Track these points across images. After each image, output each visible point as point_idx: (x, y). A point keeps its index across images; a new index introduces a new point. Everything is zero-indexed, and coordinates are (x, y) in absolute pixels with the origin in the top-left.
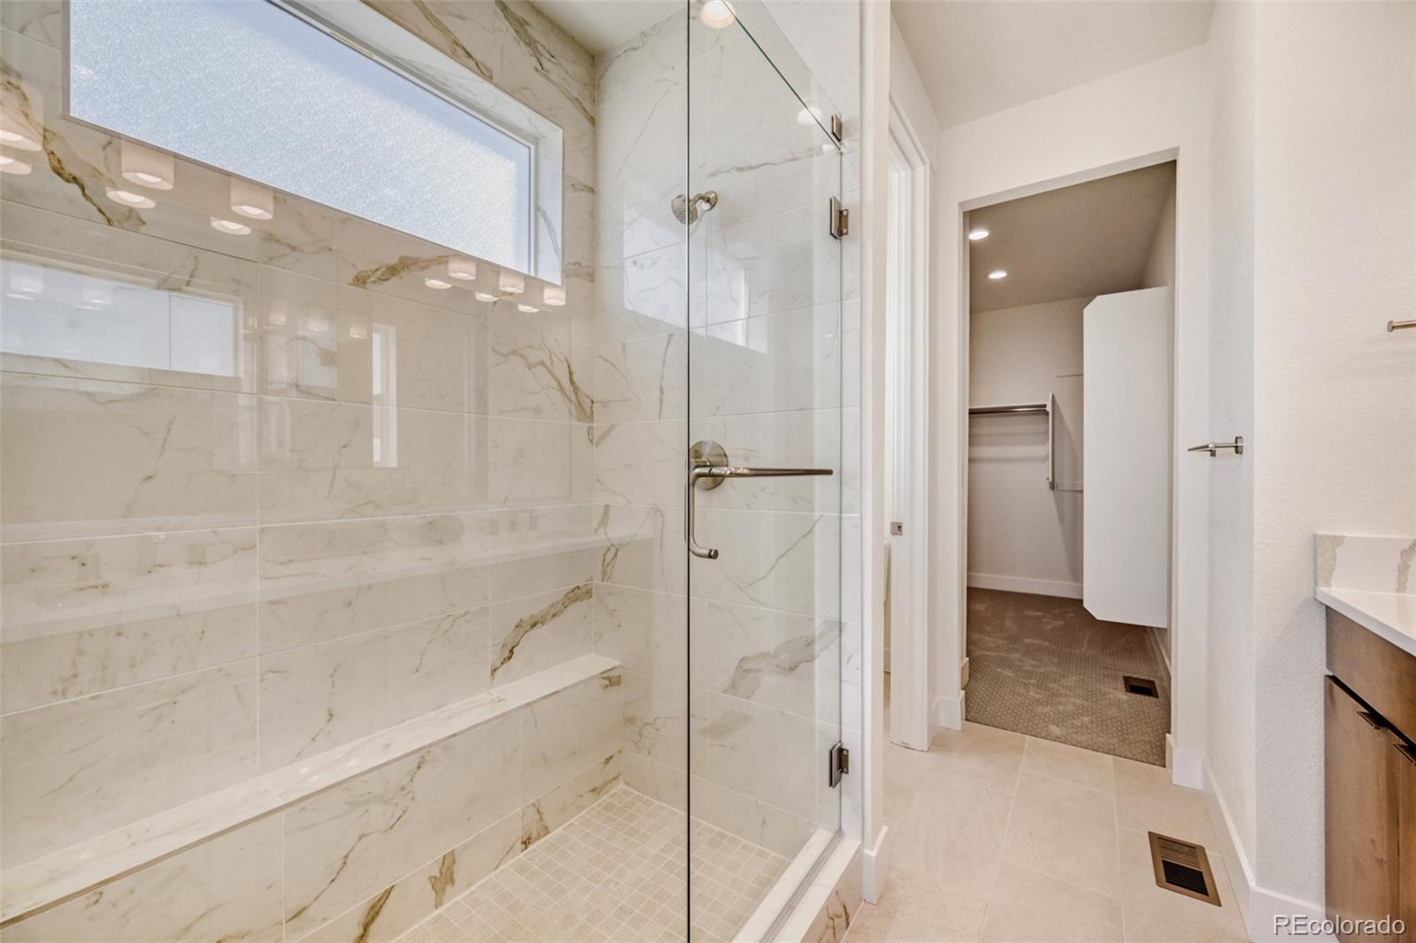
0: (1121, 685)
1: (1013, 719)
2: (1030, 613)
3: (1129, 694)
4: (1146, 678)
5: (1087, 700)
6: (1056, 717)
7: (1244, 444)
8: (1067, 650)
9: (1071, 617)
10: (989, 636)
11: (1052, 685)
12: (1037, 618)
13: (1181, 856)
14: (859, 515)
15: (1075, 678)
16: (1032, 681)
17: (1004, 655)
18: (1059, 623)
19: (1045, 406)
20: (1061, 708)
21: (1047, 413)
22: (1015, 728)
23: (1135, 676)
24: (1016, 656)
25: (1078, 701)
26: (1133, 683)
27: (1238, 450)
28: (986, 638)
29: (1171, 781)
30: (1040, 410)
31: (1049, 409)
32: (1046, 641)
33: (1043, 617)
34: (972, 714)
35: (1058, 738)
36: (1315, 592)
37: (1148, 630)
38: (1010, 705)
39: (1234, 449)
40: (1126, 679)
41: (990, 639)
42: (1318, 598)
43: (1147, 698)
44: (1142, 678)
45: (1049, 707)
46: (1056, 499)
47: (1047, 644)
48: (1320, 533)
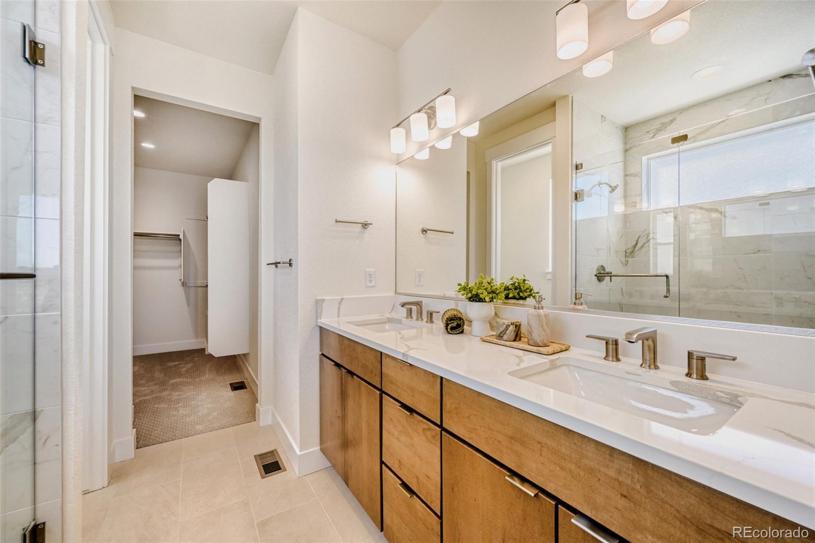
0: (229, 388)
1: (171, 433)
2: (171, 364)
3: (234, 392)
4: (240, 381)
5: (214, 403)
6: (198, 420)
7: (293, 262)
8: (197, 380)
9: (197, 360)
10: (144, 387)
11: (193, 402)
12: (175, 366)
13: (269, 458)
14: (59, 313)
15: (205, 393)
16: (180, 405)
17: (158, 395)
18: (190, 365)
19: (179, 235)
20: (200, 413)
21: (180, 240)
22: (174, 438)
23: (235, 382)
24: (167, 393)
25: (209, 406)
26: (235, 386)
27: (290, 265)
28: (143, 388)
29: (259, 426)
30: (176, 237)
31: (181, 237)
32: (184, 378)
33: (179, 364)
34: (141, 442)
35: (201, 431)
36: (317, 322)
37: (237, 357)
38: (168, 425)
39: (288, 264)
40: (231, 384)
41: (145, 388)
42: (318, 324)
43: (242, 390)
44: (238, 381)
45: (193, 416)
46: (185, 292)
47: (185, 380)
48: (318, 298)
